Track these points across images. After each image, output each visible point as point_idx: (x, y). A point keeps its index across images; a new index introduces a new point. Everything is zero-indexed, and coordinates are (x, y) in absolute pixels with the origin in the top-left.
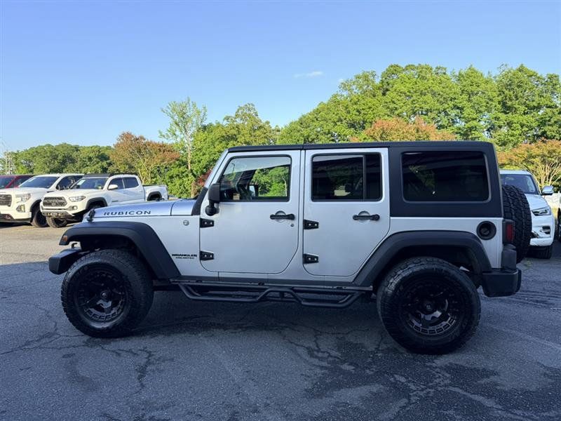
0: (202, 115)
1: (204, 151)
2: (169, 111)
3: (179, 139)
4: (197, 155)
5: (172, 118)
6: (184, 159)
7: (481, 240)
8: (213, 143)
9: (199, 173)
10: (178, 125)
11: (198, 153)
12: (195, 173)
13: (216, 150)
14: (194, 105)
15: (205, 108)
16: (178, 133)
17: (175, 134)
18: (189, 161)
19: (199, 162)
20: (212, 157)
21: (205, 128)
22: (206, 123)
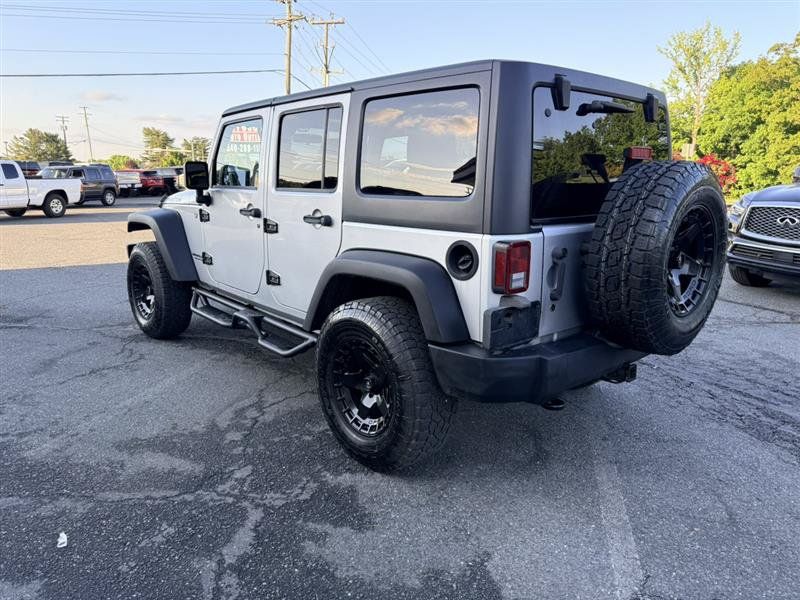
0: (729, 48)
1: (722, 111)
2: (671, 49)
3: (682, 95)
4: (710, 119)
5: (675, 60)
6: (686, 129)
7: (455, 281)
8: (742, 96)
9: (709, 151)
10: (684, 71)
11: (712, 116)
12: (703, 151)
13: (745, 109)
14: (718, 33)
15: (737, 34)
16: (682, 84)
17: (676, 88)
18: (695, 131)
19: (714, 131)
20: (735, 122)
21: (733, 70)
22: (735, 62)
